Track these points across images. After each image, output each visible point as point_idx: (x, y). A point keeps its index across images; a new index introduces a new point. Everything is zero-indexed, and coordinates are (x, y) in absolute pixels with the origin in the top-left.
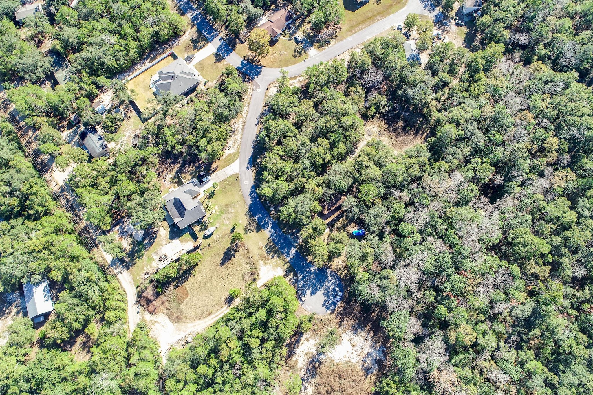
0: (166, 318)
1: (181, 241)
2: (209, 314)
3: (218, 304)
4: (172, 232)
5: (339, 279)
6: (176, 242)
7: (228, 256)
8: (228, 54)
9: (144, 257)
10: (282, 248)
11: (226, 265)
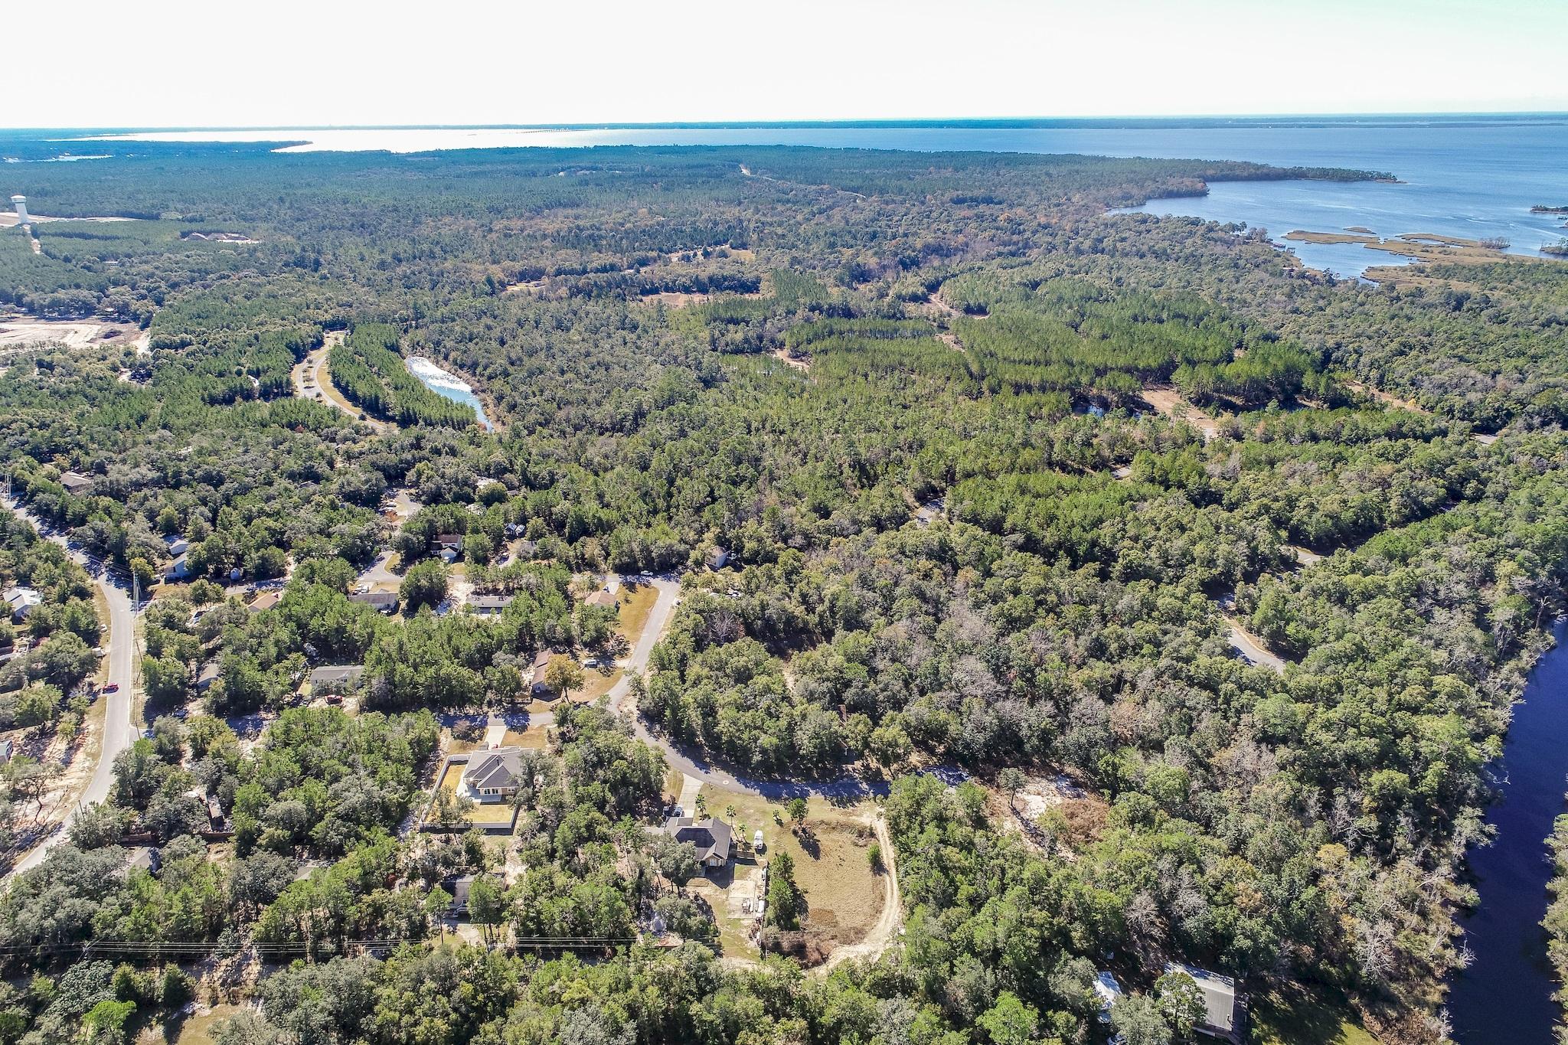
0: (846, 947)
1: (741, 878)
2: (883, 899)
3: (875, 885)
4: (716, 881)
5: (939, 767)
6: (736, 884)
7: (813, 848)
8: (527, 720)
9: (722, 930)
10: (850, 793)
11: (822, 855)
